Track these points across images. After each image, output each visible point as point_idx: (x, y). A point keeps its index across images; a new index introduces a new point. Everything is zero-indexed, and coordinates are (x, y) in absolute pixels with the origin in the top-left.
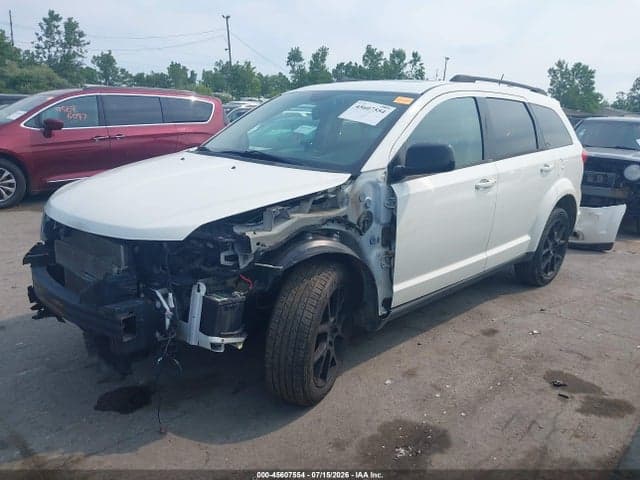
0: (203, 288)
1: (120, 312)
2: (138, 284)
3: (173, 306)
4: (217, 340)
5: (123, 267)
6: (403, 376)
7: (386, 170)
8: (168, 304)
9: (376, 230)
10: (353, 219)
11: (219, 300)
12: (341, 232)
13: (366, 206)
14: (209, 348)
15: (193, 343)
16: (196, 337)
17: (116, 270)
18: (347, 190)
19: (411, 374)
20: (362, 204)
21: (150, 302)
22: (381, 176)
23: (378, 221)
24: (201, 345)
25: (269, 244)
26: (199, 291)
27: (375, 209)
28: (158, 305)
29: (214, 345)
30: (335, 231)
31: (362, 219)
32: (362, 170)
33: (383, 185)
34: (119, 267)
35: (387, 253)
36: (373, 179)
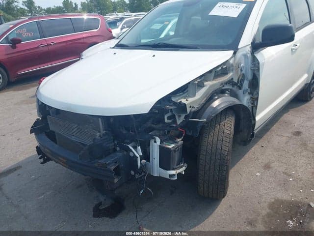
0: (158, 140)
1: (109, 164)
2: (114, 142)
3: (141, 154)
4: (173, 172)
5: (103, 132)
6: (264, 169)
7: (250, 46)
8: (138, 153)
9: (246, 85)
10: (235, 80)
11: (170, 147)
12: (230, 89)
13: (241, 70)
14: (169, 178)
15: (156, 175)
16: (157, 171)
17: (98, 134)
18: (231, 61)
19: (267, 167)
20: (239, 70)
21: (125, 153)
22: (248, 49)
23: (247, 79)
24: (161, 176)
25: (196, 106)
26: (155, 142)
27: (246, 72)
28: (131, 154)
29: (171, 176)
30: (227, 90)
31: (240, 79)
32: (239, 47)
33: (249, 55)
34: (99, 132)
35: (251, 98)
36: (245, 52)
